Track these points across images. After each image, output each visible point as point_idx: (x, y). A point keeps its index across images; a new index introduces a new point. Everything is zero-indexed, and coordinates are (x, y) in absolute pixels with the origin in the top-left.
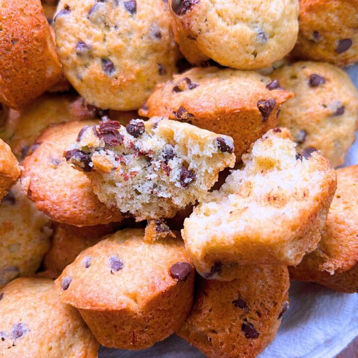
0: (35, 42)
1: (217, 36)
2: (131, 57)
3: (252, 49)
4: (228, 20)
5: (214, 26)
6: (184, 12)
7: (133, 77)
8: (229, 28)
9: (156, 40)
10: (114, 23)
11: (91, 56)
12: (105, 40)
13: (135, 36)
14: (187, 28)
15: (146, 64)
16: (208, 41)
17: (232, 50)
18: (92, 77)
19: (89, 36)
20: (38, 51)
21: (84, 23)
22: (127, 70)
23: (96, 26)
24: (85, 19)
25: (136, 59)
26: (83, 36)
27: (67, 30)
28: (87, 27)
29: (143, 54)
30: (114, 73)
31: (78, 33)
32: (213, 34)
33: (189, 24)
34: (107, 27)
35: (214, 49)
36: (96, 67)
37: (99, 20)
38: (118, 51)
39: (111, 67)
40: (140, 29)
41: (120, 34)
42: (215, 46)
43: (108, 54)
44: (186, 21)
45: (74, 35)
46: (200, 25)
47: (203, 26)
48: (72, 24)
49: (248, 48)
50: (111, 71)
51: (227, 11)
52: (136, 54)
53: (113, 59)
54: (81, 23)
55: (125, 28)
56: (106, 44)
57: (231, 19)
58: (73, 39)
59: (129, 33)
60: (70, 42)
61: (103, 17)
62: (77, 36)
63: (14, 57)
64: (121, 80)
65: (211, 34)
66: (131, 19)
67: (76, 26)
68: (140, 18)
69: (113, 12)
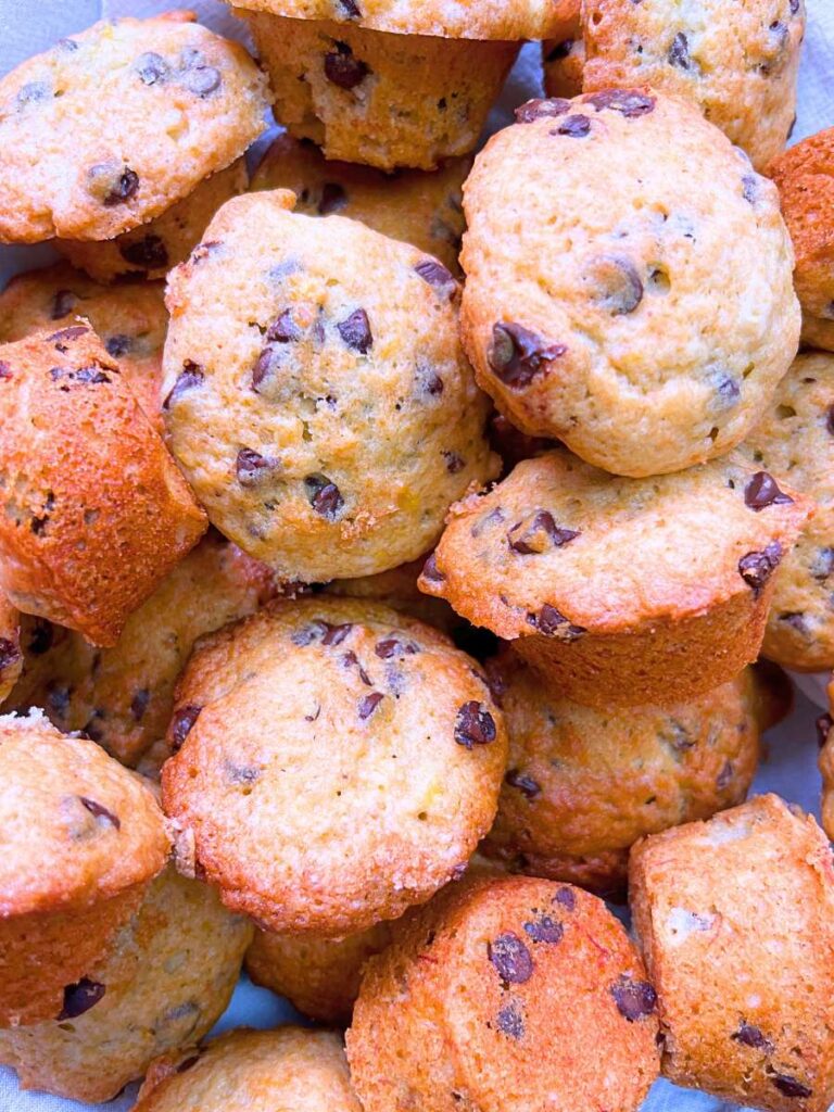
0: (139, 498)
1: (622, 427)
2: (379, 462)
3: (708, 427)
4: (643, 379)
5: (610, 405)
6: (528, 381)
7: (392, 507)
8: (648, 400)
9: (433, 403)
10: (322, 390)
11: (280, 482)
12: (307, 436)
13: (383, 409)
14: (539, 416)
15: (418, 467)
16: (597, 438)
17: (658, 449)
18: (289, 530)
19: (267, 435)
20: (149, 513)
21: (247, 403)
22: (367, 496)
23: (280, 407)
24: (248, 394)
25: (392, 463)
26: (250, 439)
27: (207, 426)
28: (256, 412)
29: (407, 447)
30: (344, 510)
31: (236, 432)
32: (609, 422)
33: (543, 408)
34: (311, 404)
35: (613, 455)
36: (297, 505)
37: (286, 393)
38: (345, 459)
39: (334, 498)
40: (390, 389)
41: (343, 416)
42: (616, 447)
43: (320, 466)
44: (535, 402)
45: (225, 438)
46: (573, 408)
47: (581, 408)
48: (215, 412)
49: (697, 431)
50: (334, 508)
51: (637, 359)
52: (389, 453)
53: (337, 477)
54: (237, 406)
55: (354, 395)
56: (312, 444)
57: (650, 375)
58: (223, 447)
59: (367, 406)
60: (218, 456)
61: (292, 381)
62: (234, 438)
63: (99, 554)
64: (365, 522)
65: (606, 424)
66: (364, 369)
67: (226, 414)
68: (386, 355)
69: (317, 363)
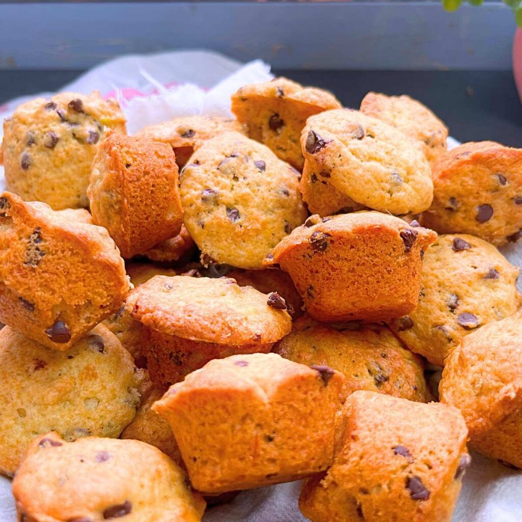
0: (165, 179)
1: (352, 170)
2: (257, 207)
3: (388, 186)
4: (361, 156)
5: (348, 161)
6: (319, 150)
7: (258, 226)
8: (363, 164)
9: (284, 196)
10: (242, 175)
11: (217, 203)
12: (232, 189)
13: (263, 188)
14: (321, 163)
15: (273, 217)
16: (343, 174)
17: (366, 183)
18: (215, 222)
19: (218, 184)
20: (165, 188)
21: (213, 173)
22: (252, 219)
23: (225, 176)
24: (215, 170)
25: (263, 210)
26: (211, 185)
27: (195, 179)
28: (216, 176)
29: (270, 206)
30: (238, 221)
31: (206, 182)
32: (347, 167)
33: (323, 159)
34: (236, 178)
35: (349, 182)
36: (221, 213)
37: (229, 171)
38: (244, 200)
39: (237, 215)
40: (269, 183)
41: (248, 184)
42: (349, 178)
43: (234, 202)
44: (320, 157)
45: (201, 183)
46: (334, 160)
47: (337, 160)
48: (200, 174)
49: (383, 184)
50: (235, 218)
51: (360, 149)
52: (262, 205)
53: (240, 208)
54: (210, 173)
55: (254, 179)
56: (233, 192)
57: (365, 156)
58: (199, 186)
59: (258, 185)
60: (196, 190)
61: (232, 169)
62: (205, 184)
63: (143, 187)
64: (246, 228)
65: (346, 167)
66: (260, 174)
67: (204, 176)
68: (269, 175)
69: (243, 166)
